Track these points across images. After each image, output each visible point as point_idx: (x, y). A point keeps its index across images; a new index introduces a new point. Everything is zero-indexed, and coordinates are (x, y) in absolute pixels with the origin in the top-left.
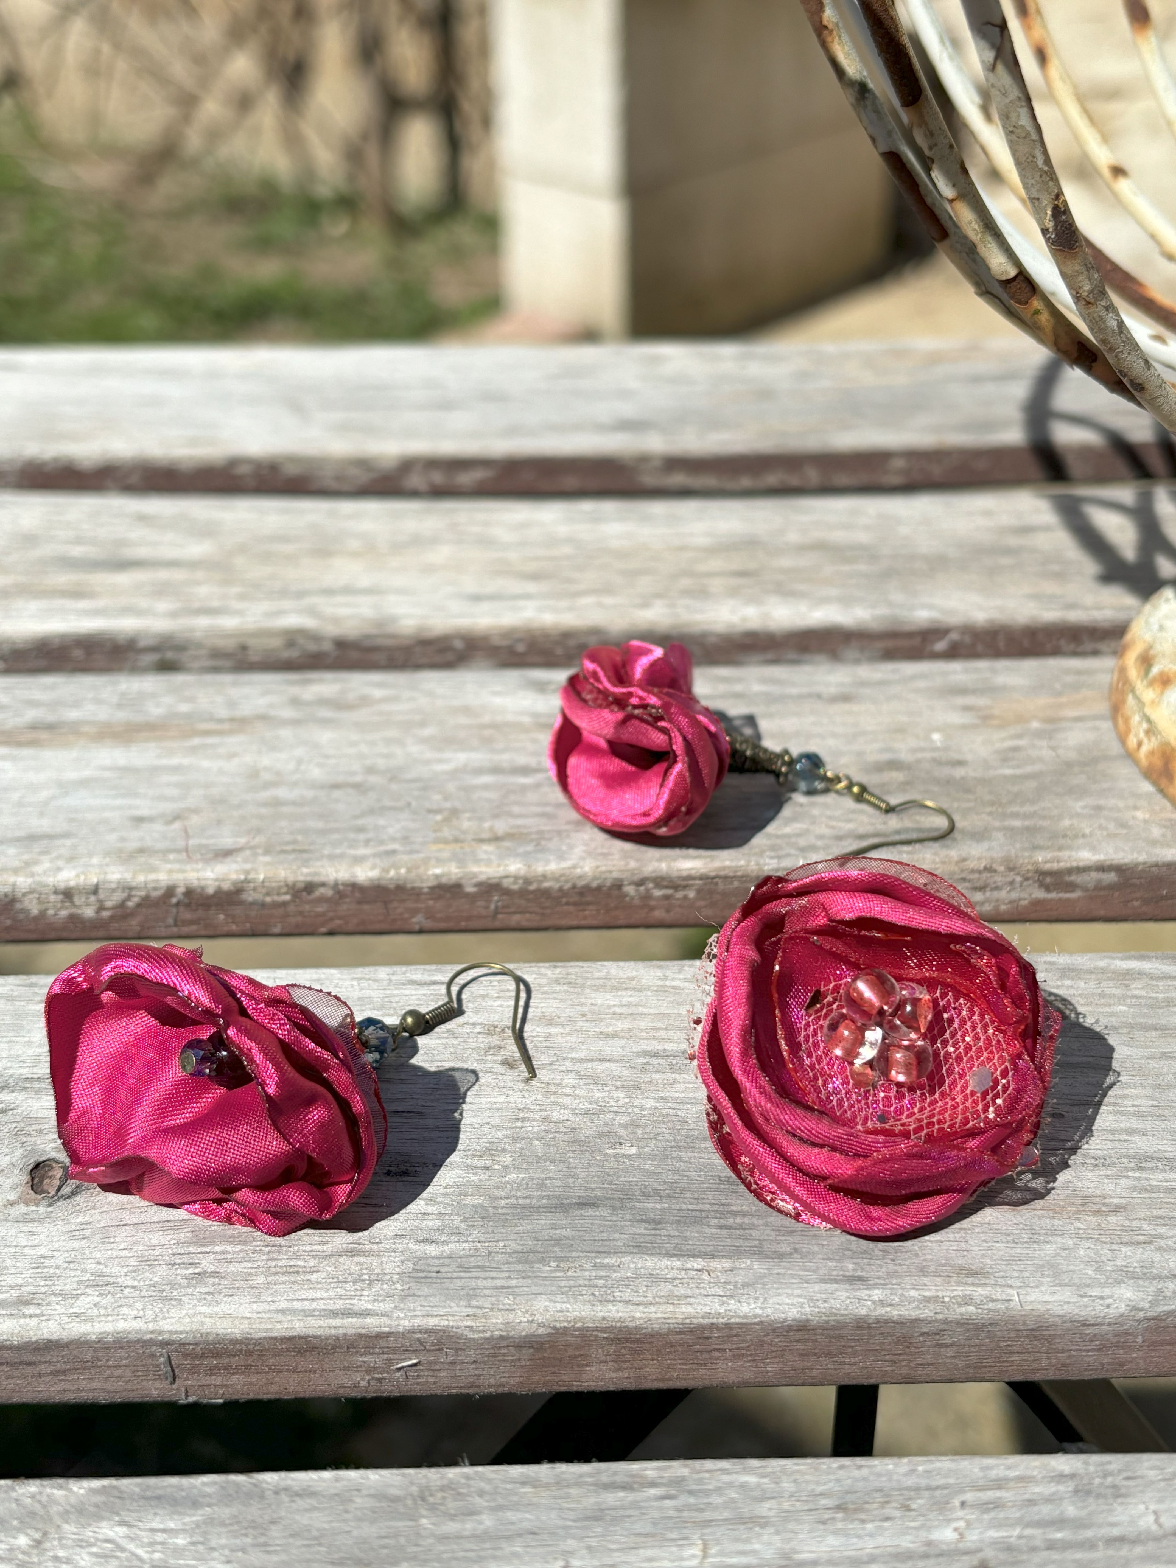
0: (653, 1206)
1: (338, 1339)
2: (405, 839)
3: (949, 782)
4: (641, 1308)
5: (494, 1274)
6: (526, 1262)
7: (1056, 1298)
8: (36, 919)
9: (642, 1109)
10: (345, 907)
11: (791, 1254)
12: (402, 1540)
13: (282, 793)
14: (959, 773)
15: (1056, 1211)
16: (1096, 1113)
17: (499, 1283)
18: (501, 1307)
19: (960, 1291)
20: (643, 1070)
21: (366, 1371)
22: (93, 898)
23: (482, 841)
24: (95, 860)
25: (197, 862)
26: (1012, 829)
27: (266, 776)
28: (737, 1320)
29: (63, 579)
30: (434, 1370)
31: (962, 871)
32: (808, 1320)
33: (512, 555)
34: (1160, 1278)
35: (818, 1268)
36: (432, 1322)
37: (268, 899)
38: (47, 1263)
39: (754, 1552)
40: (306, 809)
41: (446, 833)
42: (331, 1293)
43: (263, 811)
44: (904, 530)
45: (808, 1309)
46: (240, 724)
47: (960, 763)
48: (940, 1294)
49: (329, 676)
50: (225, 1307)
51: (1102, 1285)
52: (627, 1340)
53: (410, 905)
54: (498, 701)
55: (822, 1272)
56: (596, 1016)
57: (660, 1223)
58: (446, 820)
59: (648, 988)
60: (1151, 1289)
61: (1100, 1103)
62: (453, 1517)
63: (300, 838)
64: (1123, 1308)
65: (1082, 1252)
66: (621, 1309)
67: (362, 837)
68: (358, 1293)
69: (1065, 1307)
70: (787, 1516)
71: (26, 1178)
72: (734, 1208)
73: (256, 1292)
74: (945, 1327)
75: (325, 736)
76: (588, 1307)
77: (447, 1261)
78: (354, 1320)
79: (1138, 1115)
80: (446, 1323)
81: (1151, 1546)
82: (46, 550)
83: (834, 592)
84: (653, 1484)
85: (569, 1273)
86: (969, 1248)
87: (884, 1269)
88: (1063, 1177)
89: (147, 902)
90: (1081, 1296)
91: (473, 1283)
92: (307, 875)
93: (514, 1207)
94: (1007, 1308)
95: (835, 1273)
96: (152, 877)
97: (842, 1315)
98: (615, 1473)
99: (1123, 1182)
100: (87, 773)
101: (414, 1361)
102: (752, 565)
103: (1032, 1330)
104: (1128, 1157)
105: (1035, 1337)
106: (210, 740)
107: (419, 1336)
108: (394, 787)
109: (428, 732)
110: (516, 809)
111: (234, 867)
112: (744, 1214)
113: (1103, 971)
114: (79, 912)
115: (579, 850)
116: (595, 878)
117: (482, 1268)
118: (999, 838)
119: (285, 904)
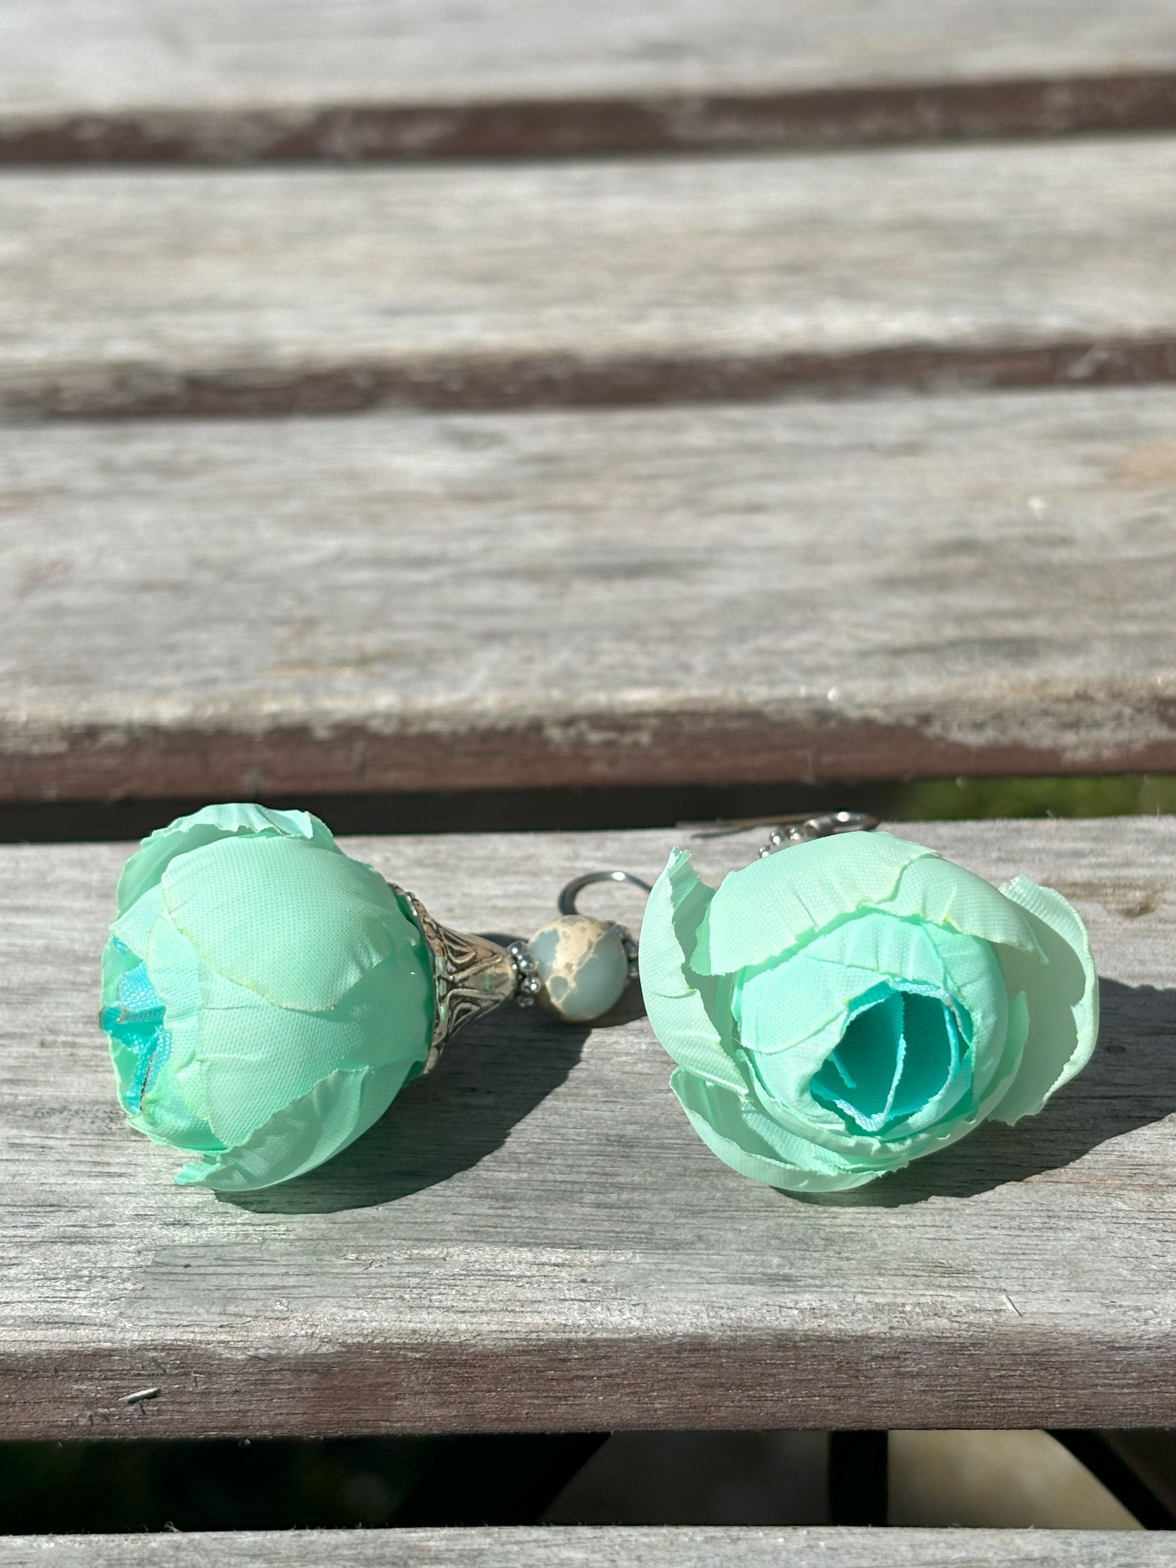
1: (40, 1358)
2: (233, 662)
3: (1043, 570)
4: (467, 1317)
5: (266, 1270)
6: (314, 1253)
7: (1068, 1308)
10: (146, 759)
11: (693, 1243)
13: (71, 598)
14: (1059, 555)
15: (1088, 1186)
17: (270, 1282)
18: (268, 1314)
19: (929, 1296)
21: (86, 1404)
23: (343, 663)
26: (1124, 637)
28: (605, 1335)
30: (181, 1403)
31: (1042, 700)
32: (706, 1337)
35: (727, 1262)
36: (170, 1335)
37: (36, 750)
40: (100, 620)
41: (294, 652)
42: (34, 1295)
45: (706, 1321)
47: (1065, 541)
48: (899, 1300)
49: (162, 428)
51: (1140, 1291)
52: (450, 1363)
53: (238, 756)
54: (399, 462)
55: (732, 1268)
57: (512, 1199)
58: (297, 634)
59: (549, 871)
63: (83, 661)
65: (1117, 1244)
66: (440, 1318)
67: (172, 659)
68: (71, 1294)
69: (1082, 1321)
72: (621, 1179)
74: (908, 1348)
76: (394, 1315)
77: (202, 1251)
78: (63, 1331)
80: (192, 1336)
85: (372, 1269)
86: (952, 1236)
87: (823, 1265)
90: (1107, 1307)
91: (234, 1282)
92: (88, 713)
94: (996, 1322)
95: (751, 1270)
97: (756, 1329)
98: (386, 1544)
101: (151, 1390)
102: (809, 255)
103: (1035, 1354)
105: (1041, 1364)
107: (154, 1354)
108: (229, 587)
109: (293, 506)
110: (400, 618)
112: (634, 1188)
115: (481, 675)
116: (502, 717)
117: (250, 1261)
118: (1102, 650)
119: (58, 757)
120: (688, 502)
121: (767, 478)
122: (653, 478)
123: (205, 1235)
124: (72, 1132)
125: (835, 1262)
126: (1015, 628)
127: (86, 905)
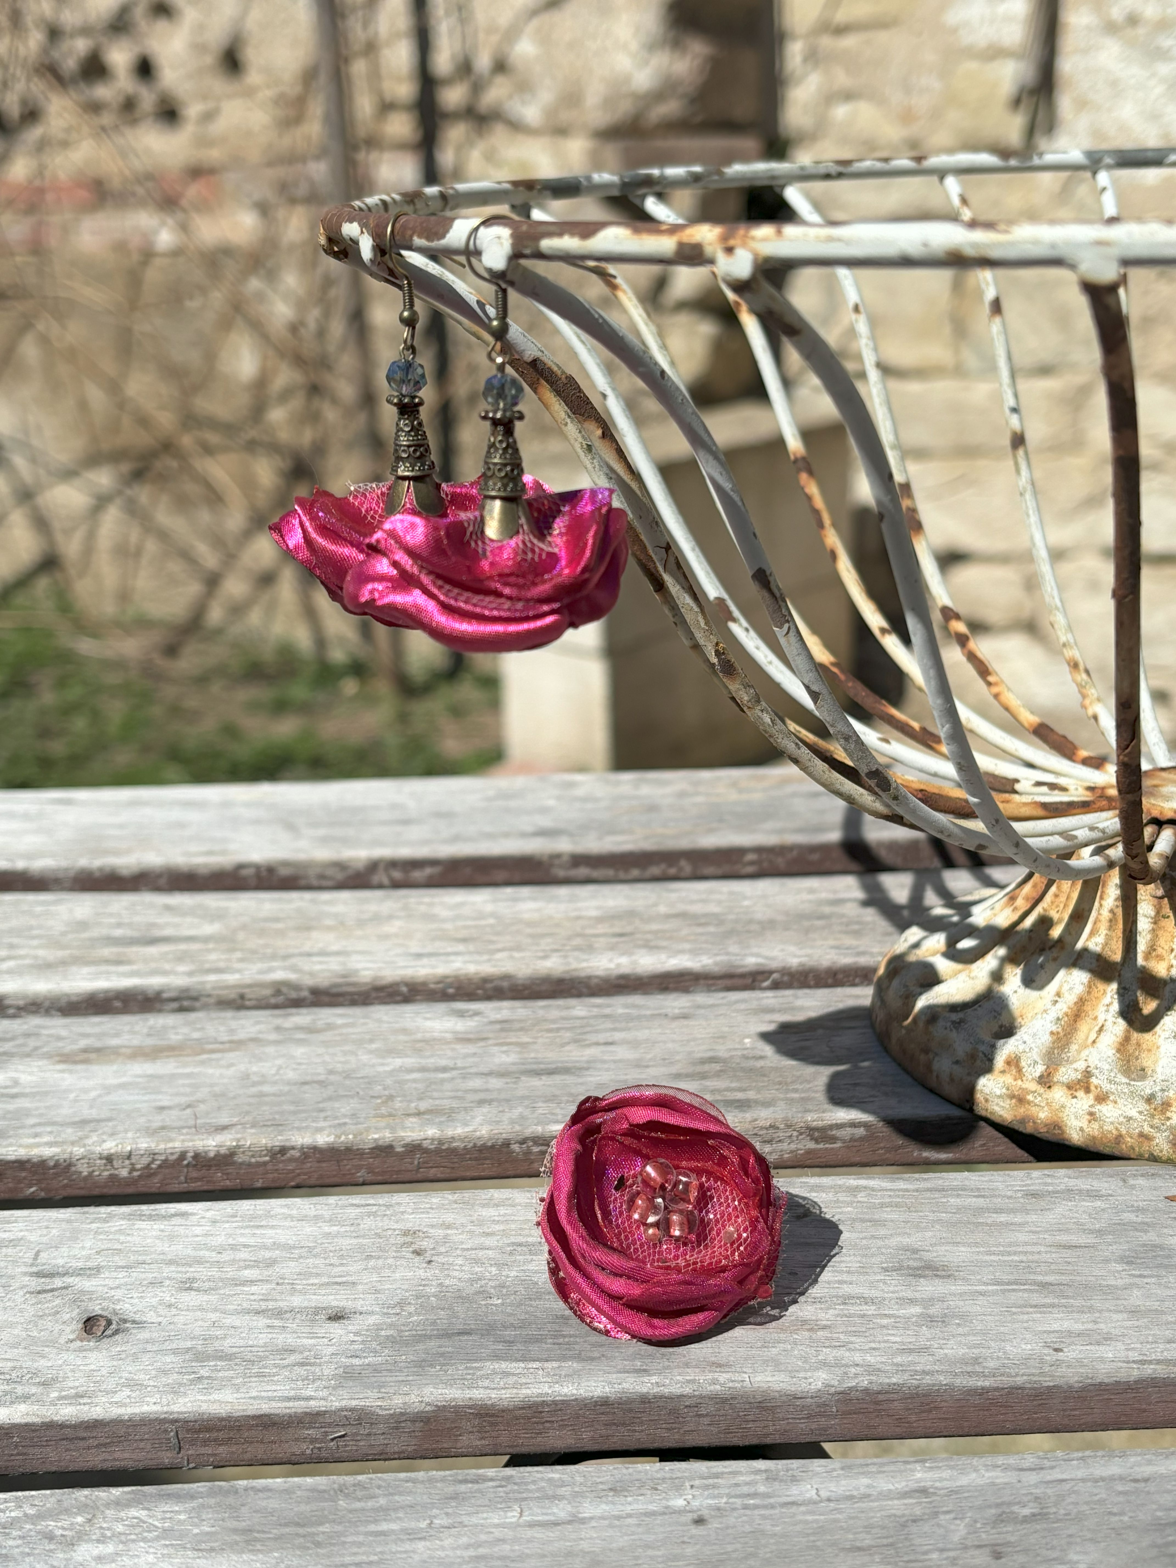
0: (509, 1333)
1: (290, 1416)
2: (354, 1116)
3: (753, 1071)
4: (496, 1392)
5: (397, 1374)
6: (420, 1367)
7: (774, 1379)
8: (86, 1178)
9: (508, 1277)
10: (309, 1165)
11: (600, 1358)
12: (326, 1513)
13: (266, 1089)
14: (760, 1064)
15: (783, 1329)
16: (821, 1272)
17: (400, 1379)
18: (401, 1393)
19: (710, 1376)
20: (511, 1254)
21: (311, 1442)
22: (127, 1162)
23: (409, 1115)
24: (130, 1135)
25: (202, 1134)
26: (792, 1099)
27: (255, 1078)
28: (560, 1398)
29: (107, 952)
30: (356, 1441)
32: (607, 1397)
33: (448, 926)
34: (846, 1366)
35: (617, 1364)
36: (354, 1403)
37: (253, 1160)
38: (95, 1374)
39: (554, 1514)
40: (283, 1098)
41: (384, 1110)
42: (287, 1387)
43: (252, 1100)
44: (746, 903)
45: (607, 1389)
46: (237, 1045)
47: (762, 1058)
48: (698, 1379)
49: (304, 1011)
50: (215, 1396)
51: (806, 1371)
52: (487, 1415)
53: (356, 1162)
54: (428, 1024)
55: (619, 1367)
56: (481, 1223)
57: (513, 1342)
58: (385, 1103)
59: (520, 1205)
60: (839, 1371)
61: (825, 1266)
62: (359, 1500)
63: (277, 1117)
64: (819, 1385)
65: (796, 1352)
66: (482, 1392)
67: (322, 1115)
68: (305, 1387)
69: (781, 1385)
70: (576, 1495)
71: (81, 1325)
73: (237, 1388)
74: (701, 1401)
75: (299, 1051)
76: (460, 1392)
77: (366, 1367)
78: (302, 1402)
79: (848, 1272)
80: (364, 1404)
81: (811, 1507)
82: (95, 933)
83: (687, 946)
84: (492, 1480)
85: (449, 1372)
86: (720, 1351)
88: (792, 1309)
89: (165, 1164)
90: (792, 1378)
91: (383, 1379)
92: (281, 1141)
93: (414, 1336)
94: (741, 1387)
95: (628, 1367)
96: (170, 1145)
97: (631, 1394)
99: (831, 1312)
100: (124, 1080)
101: (343, 1433)
102: (629, 929)
103: (760, 1402)
104: (837, 1297)
105: (763, 1408)
106: (214, 1056)
107: (346, 1413)
108: (348, 1082)
109: (375, 1046)
110: (435, 1094)
111: (231, 1136)
112: (571, 1336)
113: (840, 1186)
114: (116, 1172)
115: (479, 1119)
116: (490, 1139)
117: (390, 1371)
118: (782, 1105)
119: (265, 1164)
120: (576, 1041)
121: (614, 1029)
122: (558, 1030)
123: (367, 1361)
124: (297, 1321)
125: (667, 1363)
126: (740, 1096)
127: (292, 1224)
